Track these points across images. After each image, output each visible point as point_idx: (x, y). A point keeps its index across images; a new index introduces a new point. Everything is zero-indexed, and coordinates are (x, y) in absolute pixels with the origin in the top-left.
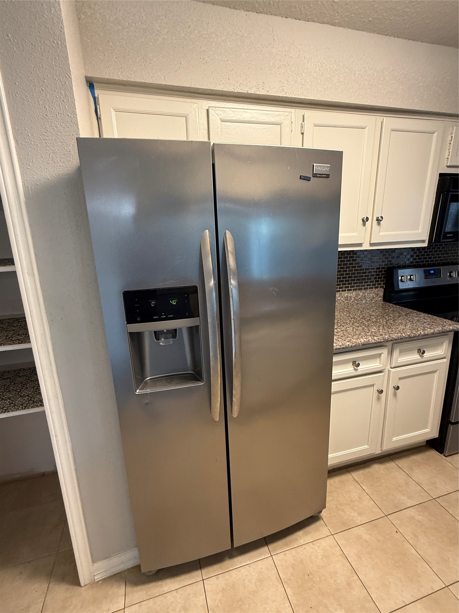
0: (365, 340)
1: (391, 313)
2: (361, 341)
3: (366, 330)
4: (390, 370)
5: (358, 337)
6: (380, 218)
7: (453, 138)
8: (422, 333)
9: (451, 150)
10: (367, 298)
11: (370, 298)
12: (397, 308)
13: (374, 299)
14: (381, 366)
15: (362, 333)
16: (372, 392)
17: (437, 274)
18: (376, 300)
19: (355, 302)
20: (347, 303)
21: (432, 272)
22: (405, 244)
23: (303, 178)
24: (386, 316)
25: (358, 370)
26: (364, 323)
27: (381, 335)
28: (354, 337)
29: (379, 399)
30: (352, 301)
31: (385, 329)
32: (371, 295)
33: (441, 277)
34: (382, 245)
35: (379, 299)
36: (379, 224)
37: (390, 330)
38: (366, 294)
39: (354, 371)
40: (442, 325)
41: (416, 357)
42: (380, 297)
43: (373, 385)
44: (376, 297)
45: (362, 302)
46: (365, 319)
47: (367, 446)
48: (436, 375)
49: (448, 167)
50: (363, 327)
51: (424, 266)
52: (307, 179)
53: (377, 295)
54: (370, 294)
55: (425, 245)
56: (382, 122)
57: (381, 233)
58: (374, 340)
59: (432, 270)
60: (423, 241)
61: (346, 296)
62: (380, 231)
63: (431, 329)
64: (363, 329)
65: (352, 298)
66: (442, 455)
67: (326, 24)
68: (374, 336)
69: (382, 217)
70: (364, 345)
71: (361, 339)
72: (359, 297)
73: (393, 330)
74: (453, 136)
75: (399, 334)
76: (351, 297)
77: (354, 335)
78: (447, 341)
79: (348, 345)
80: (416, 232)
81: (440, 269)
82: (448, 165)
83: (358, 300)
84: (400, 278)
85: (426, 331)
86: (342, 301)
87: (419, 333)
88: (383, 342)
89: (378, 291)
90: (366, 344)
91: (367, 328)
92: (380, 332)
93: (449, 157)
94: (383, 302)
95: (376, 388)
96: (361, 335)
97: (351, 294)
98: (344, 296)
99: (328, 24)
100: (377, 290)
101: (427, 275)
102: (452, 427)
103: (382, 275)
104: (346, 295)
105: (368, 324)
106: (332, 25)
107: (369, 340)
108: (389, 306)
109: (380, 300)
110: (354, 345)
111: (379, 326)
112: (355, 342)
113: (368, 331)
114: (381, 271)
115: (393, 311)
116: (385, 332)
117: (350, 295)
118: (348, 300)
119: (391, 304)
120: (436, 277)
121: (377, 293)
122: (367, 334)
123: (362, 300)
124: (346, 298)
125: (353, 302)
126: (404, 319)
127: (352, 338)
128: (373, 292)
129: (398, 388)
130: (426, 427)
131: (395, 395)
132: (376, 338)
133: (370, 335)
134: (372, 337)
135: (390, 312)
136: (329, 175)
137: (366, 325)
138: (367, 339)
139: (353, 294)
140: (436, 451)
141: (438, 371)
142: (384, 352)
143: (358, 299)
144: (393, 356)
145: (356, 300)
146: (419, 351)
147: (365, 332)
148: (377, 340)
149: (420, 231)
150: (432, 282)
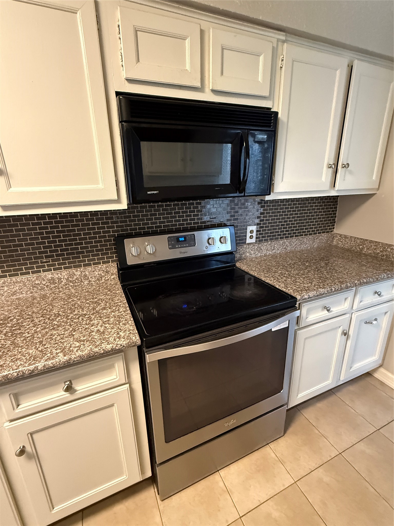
7: (120, 28)
9: (122, 52)
10: (90, 278)
11: (95, 277)
13: (103, 279)
18: (106, 279)
19: (69, 285)
20: (55, 287)
21: (181, 239)
30: (63, 283)
32: (97, 273)
33: (195, 246)
35: (112, 277)
38: (87, 273)
42: (112, 274)
44: (105, 275)
45: (82, 283)
48: (115, 409)
49: (128, 81)
51: (170, 232)
53: (107, 272)
54: (94, 271)
59: (180, 237)
61: (50, 278)
62: (11, 185)
65: (62, 280)
72: (75, 277)
74: (120, 24)
76: (61, 278)
81: (194, 235)
82: (127, 78)
83: (74, 282)
86: (44, 285)
89: (106, 267)
93: (123, 64)
97: (59, 275)
98: (45, 278)
100: (104, 266)
101: (174, 243)
102: (157, 468)
104: (50, 276)
109: (114, 278)
117: (57, 276)
118: (56, 283)
120: (187, 245)
121: (105, 270)
123: (82, 281)
124: (52, 281)
125: (66, 285)
128: (99, 269)
139: (64, 274)
143: (75, 280)
145: (71, 281)
150: (181, 253)
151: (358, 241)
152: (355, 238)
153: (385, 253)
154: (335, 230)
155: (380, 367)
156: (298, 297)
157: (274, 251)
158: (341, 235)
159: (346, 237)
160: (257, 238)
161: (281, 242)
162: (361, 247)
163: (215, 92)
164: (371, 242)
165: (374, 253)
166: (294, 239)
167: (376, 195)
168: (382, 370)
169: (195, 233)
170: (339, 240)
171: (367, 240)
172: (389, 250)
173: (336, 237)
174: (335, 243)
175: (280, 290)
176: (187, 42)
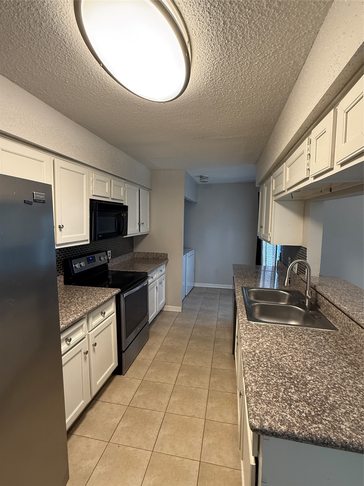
0: (73, 318)
1: (76, 293)
2: (70, 321)
3: (68, 310)
4: (89, 334)
5: (67, 318)
6: (62, 226)
7: (93, 179)
8: (103, 301)
9: (93, 186)
12: (77, 287)
14: (84, 333)
15: (67, 314)
16: (81, 356)
17: (94, 260)
18: (59, 285)
21: (91, 258)
22: (77, 243)
23: (27, 202)
24: (74, 296)
25: (71, 344)
26: (63, 306)
27: (81, 311)
28: (64, 319)
29: (85, 358)
31: (80, 306)
33: (96, 261)
34: (62, 245)
35: (62, 283)
36: (61, 230)
37: (84, 305)
39: (68, 346)
40: (110, 292)
41: (101, 318)
43: (81, 351)
46: (61, 303)
47: (83, 401)
48: (112, 325)
49: (93, 195)
50: (64, 309)
51: (87, 256)
52: (30, 203)
53: (60, 281)
55: (88, 242)
56: (53, 160)
57: (63, 237)
58: (79, 316)
59: (90, 257)
60: (87, 240)
62: (62, 235)
63: (106, 297)
64: (65, 310)
66: (122, 376)
67: (6, 77)
68: (77, 313)
69: (63, 226)
70: (73, 322)
71: (70, 319)
73: (86, 304)
74: (93, 178)
75: (92, 306)
77: (62, 318)
78: (114, 302)
79: (63, 327)
80: (83, 234)
81: (94, 256)
82: (93, 194)
84: (74, 266)
85: (105, 299)
87: (101, 301)
88: (84, 315)
89: (60, 278)
90: (74, 321)
91: (68, 309)
92: (79, 309)
93: (93, 190)
94: (65, 286)
95: (83, 352)
96: (67, 315)
99: (8, 78)
101: (89, 261)
102: (124, 354)
103: (61, 265)
105: (66, 305)
106: (11, 80)
107: (75, 317)
108: (71, 288)
110: (67, 325)
111: (75, 305)
112: (67, 323)
113: (70, 311)
114: (60, 263)
115: (76, 290)
116: (82, 307)
119: (72, 286)
122: (71, 313)
126: (87, 295)
127: (62, 321)
129: (95, 344)
130: (112, 363)
131: (94, 350)
132: (79, 314)
133: (74, 313)
134: (76, 314)
135: (74, 292)
136: (45, 201)
137: (65, 307)
138: (74, 317)
140: (119, 376)
141: (112, 322)
142: (84, 322)
144: (89, 323)
146: (102, 313)
147: (68, 312)
148: (80, 315)
149: (85, 234)
150: (92, 265)
151: (146, 254)
152: (144, 253)
153: (157, 257)
154: (134, 250)
155: (165, 305)
156: (148, 272)
157: (117, 263)
158: (138, 253)
159: (140, 253)
160: (111, 256)
161: (119, 257)
162: (147, 256)
163: (112, 199)
164: (151, 253)
165: (153, 257)
166: (123, 256)
167: (149, 234)
168: (166, 306)
169: (95, 255)
170: (137, 255)
171: (149, 253)
172: (158, 255)
173: (136, 253)
174: (135, 256)
175: (140, 272)
176: (107, 184)
